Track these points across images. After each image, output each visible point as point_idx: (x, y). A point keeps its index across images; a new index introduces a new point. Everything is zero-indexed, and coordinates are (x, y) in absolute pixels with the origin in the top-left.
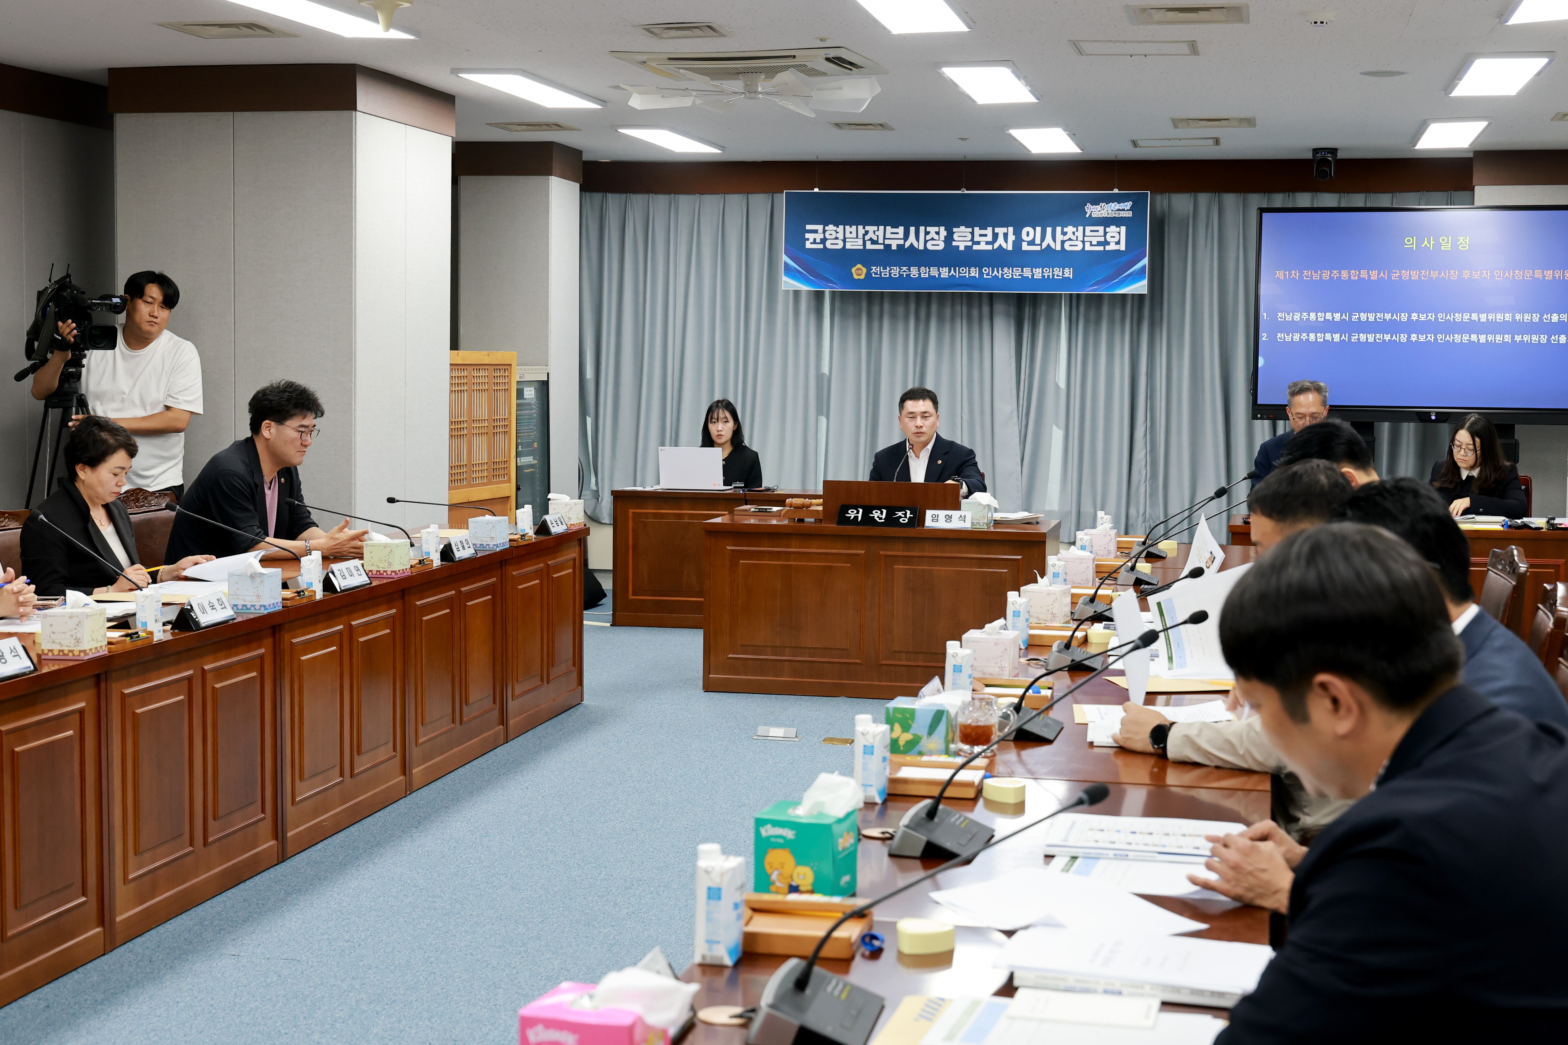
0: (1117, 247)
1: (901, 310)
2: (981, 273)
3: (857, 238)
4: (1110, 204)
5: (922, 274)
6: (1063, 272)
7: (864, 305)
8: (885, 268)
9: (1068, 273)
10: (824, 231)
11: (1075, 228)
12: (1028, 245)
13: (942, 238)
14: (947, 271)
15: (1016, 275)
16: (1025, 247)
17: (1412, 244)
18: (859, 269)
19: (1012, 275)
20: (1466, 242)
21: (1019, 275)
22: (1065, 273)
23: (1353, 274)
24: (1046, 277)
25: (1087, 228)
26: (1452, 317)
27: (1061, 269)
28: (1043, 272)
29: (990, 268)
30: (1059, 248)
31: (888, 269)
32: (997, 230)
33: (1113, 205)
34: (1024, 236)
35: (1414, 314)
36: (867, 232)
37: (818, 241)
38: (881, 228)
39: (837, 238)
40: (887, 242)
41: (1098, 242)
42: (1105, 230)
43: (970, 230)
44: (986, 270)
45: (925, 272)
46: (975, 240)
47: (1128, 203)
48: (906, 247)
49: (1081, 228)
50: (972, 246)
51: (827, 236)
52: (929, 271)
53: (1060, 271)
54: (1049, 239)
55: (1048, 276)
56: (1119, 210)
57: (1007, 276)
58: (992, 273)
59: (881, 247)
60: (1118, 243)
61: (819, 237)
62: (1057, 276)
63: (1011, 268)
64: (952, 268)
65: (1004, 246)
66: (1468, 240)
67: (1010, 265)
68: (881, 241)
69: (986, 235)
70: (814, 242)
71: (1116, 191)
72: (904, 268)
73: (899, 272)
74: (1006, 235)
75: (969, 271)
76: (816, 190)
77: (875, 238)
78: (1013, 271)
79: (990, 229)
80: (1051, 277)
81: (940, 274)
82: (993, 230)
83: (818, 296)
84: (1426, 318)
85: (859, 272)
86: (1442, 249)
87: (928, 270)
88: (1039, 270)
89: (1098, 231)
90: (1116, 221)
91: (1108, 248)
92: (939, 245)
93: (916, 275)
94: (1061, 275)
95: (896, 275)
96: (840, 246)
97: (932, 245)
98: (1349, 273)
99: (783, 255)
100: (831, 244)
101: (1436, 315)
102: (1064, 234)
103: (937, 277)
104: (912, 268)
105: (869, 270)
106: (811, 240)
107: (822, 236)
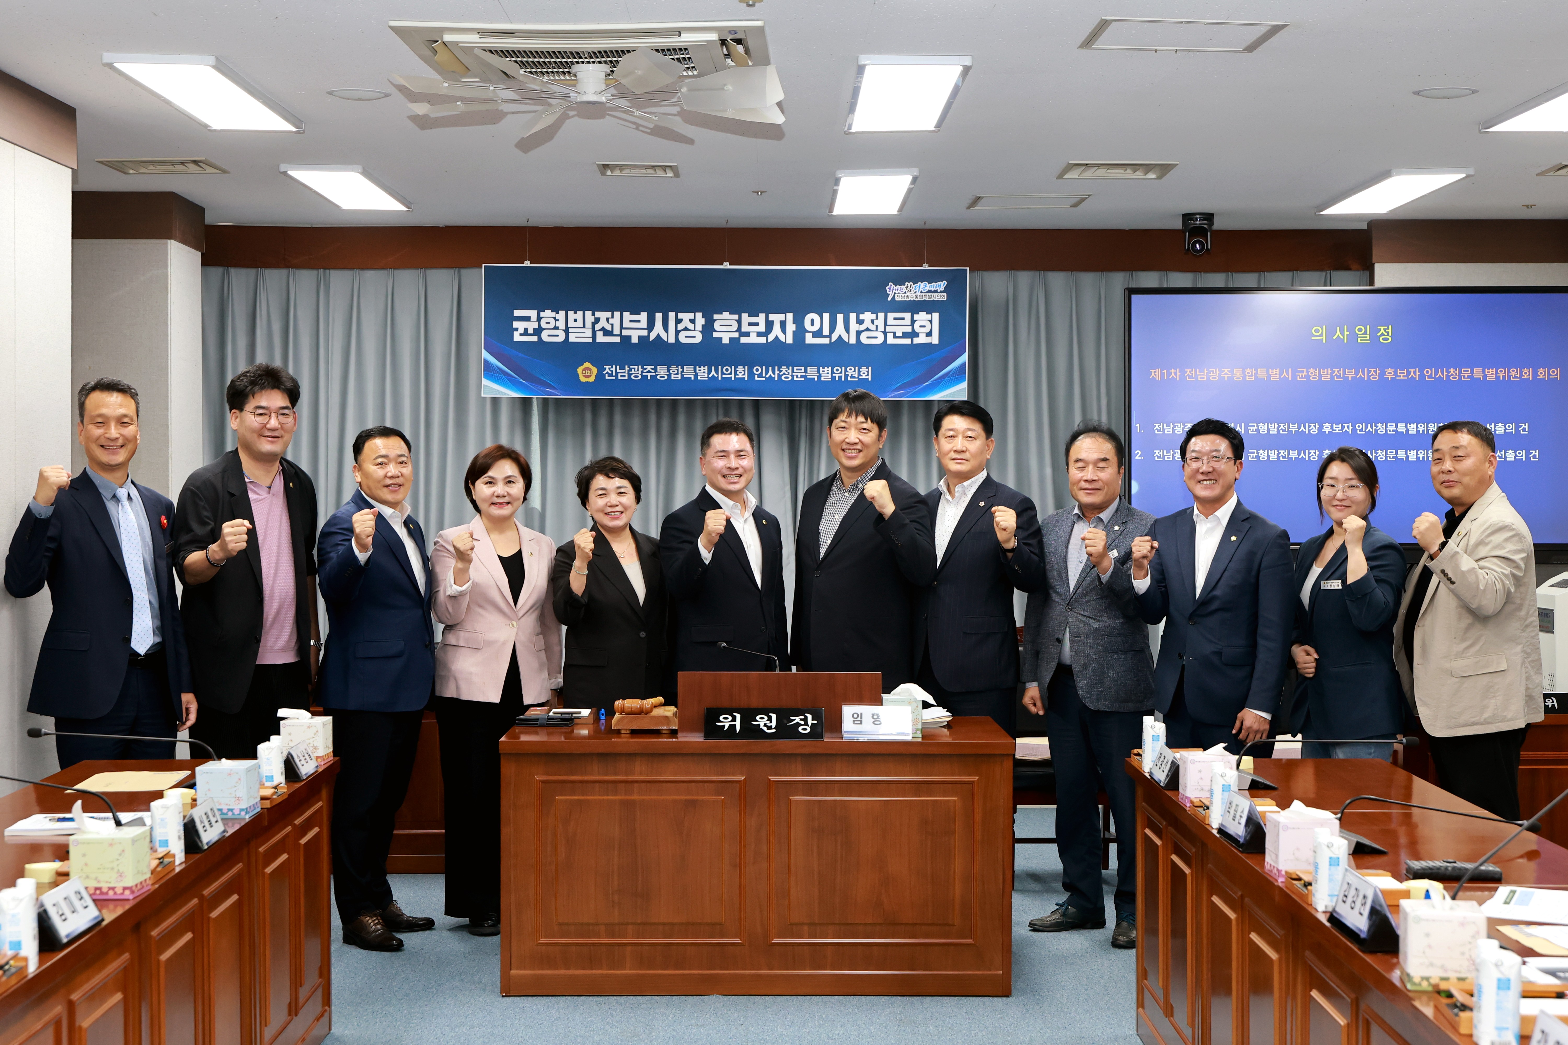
0: (928, 340)
1: (636, 423)
2: (751, 374)
3: (584, 327)
4: (918, 284)
5: (673, 376)
6: (859, 372)
7: (588, 416)
8: (622, 368)
9: (866, 373)
10: (539, 319)
11: (875, 315)
12: (813, 337)
13: (699, 327)
14: (706, 371)
16: (809, 339)
17: (1322, 335)
18: (587, 369)
19: (793, 376)
20: (1388, 333)
21: (802, 377)
22: (861, 373)
23: (1248, 373)
24: (837, 379)
25: (889, 314)
26: (1374, 428)
27: (857, 368)
28: (833, 372)
29: (764, 367)
30: (853, 341)
31: (627, 368)
32: (772, 317)
33: (922, 285)
34: (807, 325)
35: (1327, 425)
36: (597, 320)
37: (531, 331)
38: (617, 314)
39: (556, 328)
40: (625, 333)
41: (903, 333)
42: (912, 317)
43: (736, 317)
44: (757, 370)
45: (676, 373)
46: (743, 330)
47: (942, 283)
48: (651, 340)
49: (881, 315)
50: (739, 339)
51: (543, 325)
52: (682, 372)
53: (855, 371)
54: (840, 329)
55: (840, 377)
56: (929, 291)
57: (785, 378)
58: (766, 374)
59: (617, 340)
60: (929, 334)
61: (532, 326)
62: (852, 377)
63: (790, 368)
64: (713, 368)
65: (782, 337)
66: (1390, 331)
67: (791, 364)
68: (617, 331)
69: (757, 324)
70: (526, 333)
71: (926, 267)
72: (649, 368)
73: (642, 372)
74: (783, 324)
75: (736, 371)
76: (527, 264)
77: (609, 328)
78: (793, 371)
79: (762, 316)
80: (843, 379)
81: (696, 376)
82: (767, 317)
83: (525, 403)
84: (1342, 430)
85: (587, 373)
86: (1359, 341)
87: (680, 370)
88: (828, 370)
89: (903, 319)
90: (927, 307)
91: (917, 341)
92: (695, 337)
93: (664, 377)
94: (857, 377)
95: (638, 377)
96: (561, 338)
97: (686, 337)
98: (1244, 372)
99: (483, 350)
100: (549, 336)
101: (1354, 426)
102: (860, 322)
103: (693, 379)
104: (658, 367)
105: (601, 370)
106: (521, 331)
107: (536, 325)
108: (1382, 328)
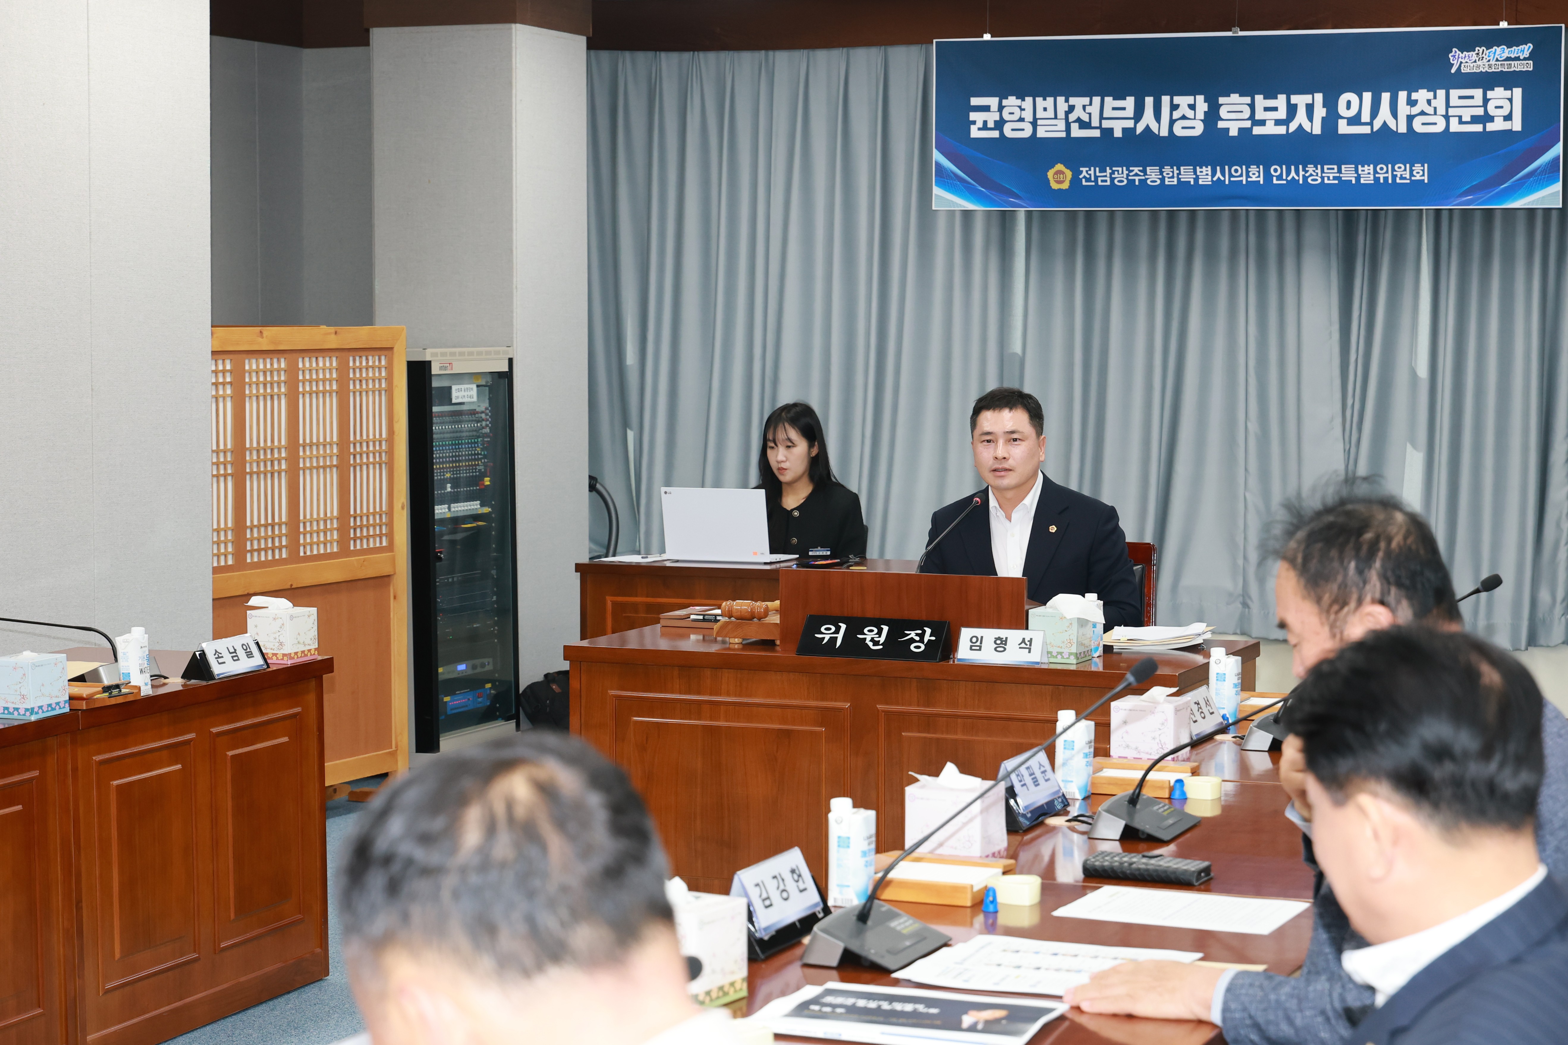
0: (1506, 126)
2: (1268, 176)
3: (1056, 118)
4: (1493, 50)
5: (1167, 180)
6: (1411, 171)
8: (1103, 170)
9: (1421, 173)
10: (1001, 108)
11: (1432, 93)
12: (1348, 124)
13: (1200, 115)
14: (1210, 173)
15: (1329, 178)
16: (1343, 128)
18: (1060, 172)
19: (1323, 178)
21: (1335, 178)
22: (1414, 173)
24: (1382, 181)
25: (1452, 92)
27: (1408, 166)
28: (1375, 172)
29: (1284, 167)
30: (1403, 129)
31: (1109, 171)
32: (1295, 99)
33: (1498, 50)
34: (1342, 109)
36: (1071, 108)
37: (991, 124)
38: (1097, 100)
39: (1021, 120)
40: (1106, 124)
41: (1472, 116)
42: (1485, 95)
43: (1248, 100)
44: (1276, 171)
45: (1171, 176)
46: (1257, 117)
47: (1526, 47)
48: (1138, 133)
49: (1441, 93)
50: (1251, 129)
51: (1006, 116)
52: (1179, 174)
53: (1405, 170)
54: (1385, 113)
55: (1386, 179)
56: (1508, 59)
57: (1313, 180)
58: (1287, 176)
59: (1096, 133)
60: (1508, 118)
61: (992, 117)
62: (1402, 178)
63: (1319, 166)
64: (1218, 168)
65: (1307, 126)
67: (1320, 161)
68: (1095, 122)
69: (1275, 109)
70: (985, 127)
71: (1504, 25)
72: (1136, 170)
73: (1128, 175)
74: (1310, 108)
75: (1248, 172)
76: (987, 37)
77: (1086, 118)
78: (1322, 171)
79: (1282, 98)
80: (1390, 181)
81: (1197, 179)
82: (1288, 100)
83: (1005, 220)
87: (1176, 172)
88: (1369, 169)
89: (1472, 97)
90: (1506, 80)
91: (1490, 127)
92: (1194, 128)
93: (1156, 181)
94: (1408, 177)
95: (1122, 181)
96: (1027, 133)
97: (1183, 128)
99: (934, 150)
100: (1013, 130)
102: (1412, 103)
103: (1192, 183)
104: (1148, 168)
105: (1076, 173)
106: (980, 124)
107: (997, 117)
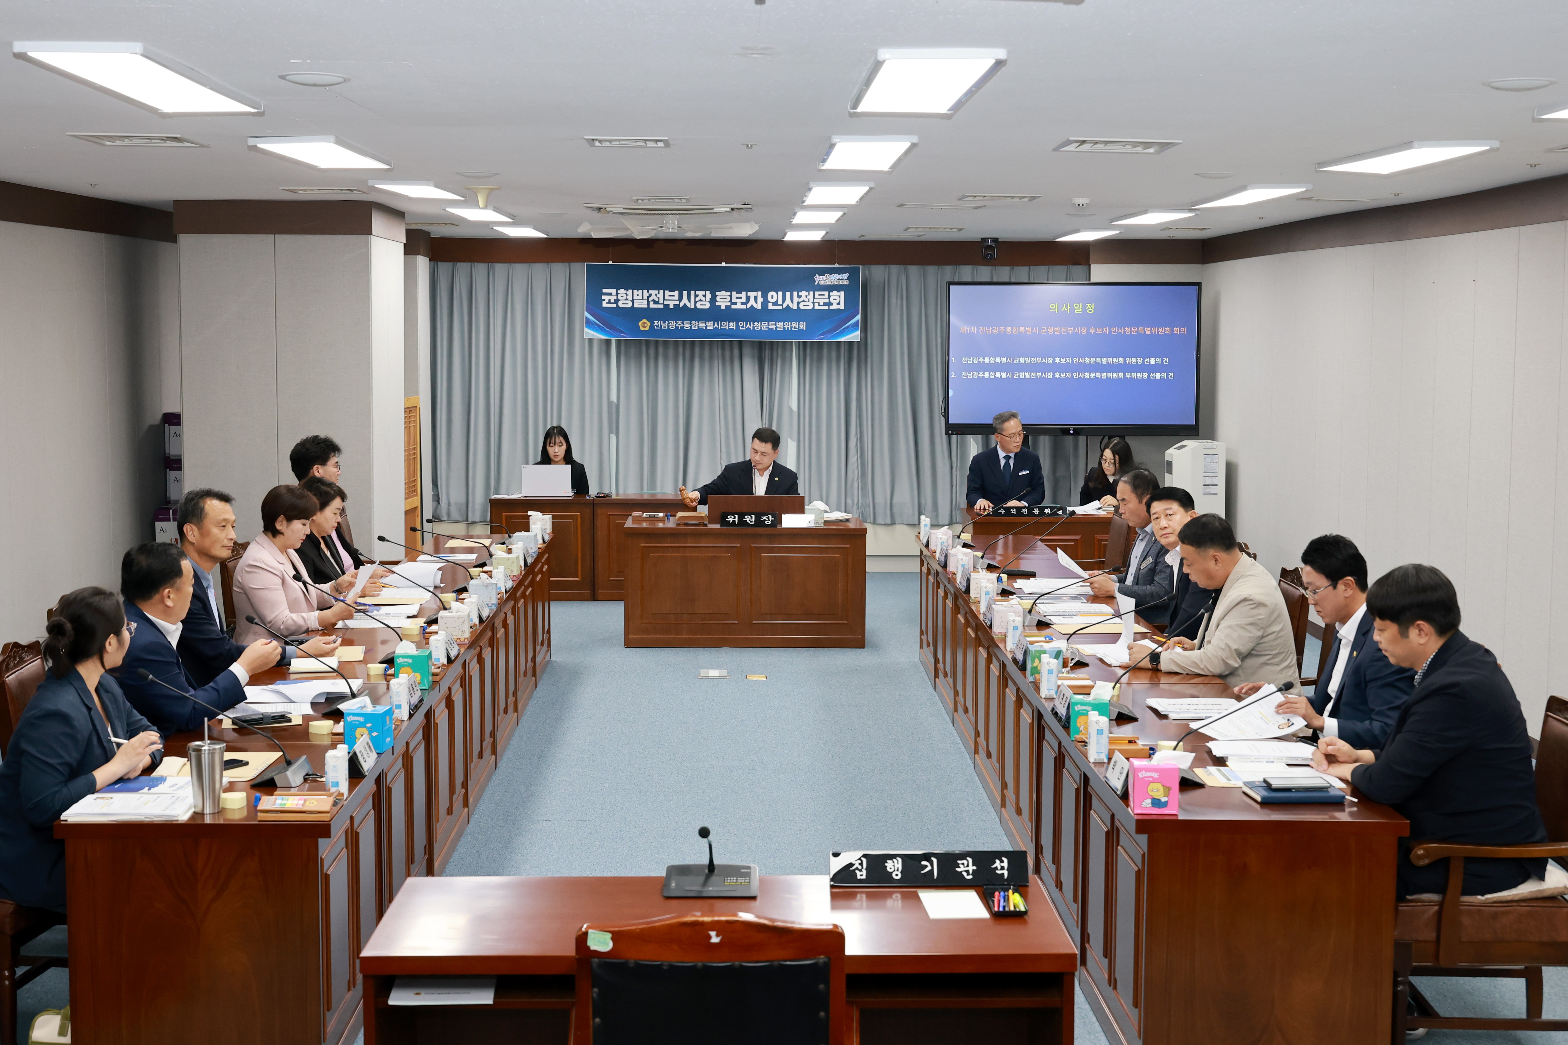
0: (838, 307)
1: (671, 353)
2: (737, 326)
3: (643, 299)
6: (799, 325)
7: (644, 350)
8: (664, 322)
9: (803, 326)
10: (617, 294)
12: (773, 305)
13: (708, 299)
14: (712, 324)
16: (771, 307)
17: (1055, 308)
19: (761, 327)
21: (766, 328)
23: (1015, 330)
24: (786, 329)
25: (816, 292)
26: (1083, 360)
27: (797, 323)
28: (784, 325)
29: (745, 322)
30: (795, 307)
31: (667, 323)
32: (749, 294)
34: (769, 298)
35: (1057, 358)
36: (650, 295)
37: (612, 301)
38: (662, 292)
39: (627, 299)
40: (666, 302)
41: (824, 303)
42: (829, 294)
43: (729, 294)
44: (741, 324)
45: (695, 325)
48: (681, 307)
49: (811, 293)
50: (731, 306)
51: (619, 298)
54: (788, 301)
55: (788, 328)
56: (839, 279)
57: (757, 329)
58: (746, 326)
59: (662, 306)
60: (839, 304)
61: (613, 298)
62: (795, 328)
63: (760, 322)
64: (716, 322)
65: (755, 305)
66: (1093, 306)
67: (760, 320)
68: (661, 302)
69: (741, 298)
70: (609, 302)
71: (837, 265)
72: (680, 322)
73: (676, 325)
74: (756, 298)
75: (729, 324)
76: (610, 263)
77: (657, 300)
78: (761, 325)
79: (744, 293)
80: (790, 329)
81: (706, 327)
82: (747, 294)
83: (608, 342)
84: (1066, 361)
87: (697, 324)
88: (781, 324)
89: (824, 295)
90: (838, 288)
91: (831, 307)
92: (705, 305)
93: (688, 328)
94: (797, 328)
95: (673, 327)
96: (630, 305)
97: (701, 305)
98: (1012, 329)
99: (585, 312)
100: (623, 304)
101: (1072, 359)
102: (799, 297)
103: (704, 329)
104: (685, 322)
106: (607, 301)
107: (615, 298)
108: (1089, 305)
